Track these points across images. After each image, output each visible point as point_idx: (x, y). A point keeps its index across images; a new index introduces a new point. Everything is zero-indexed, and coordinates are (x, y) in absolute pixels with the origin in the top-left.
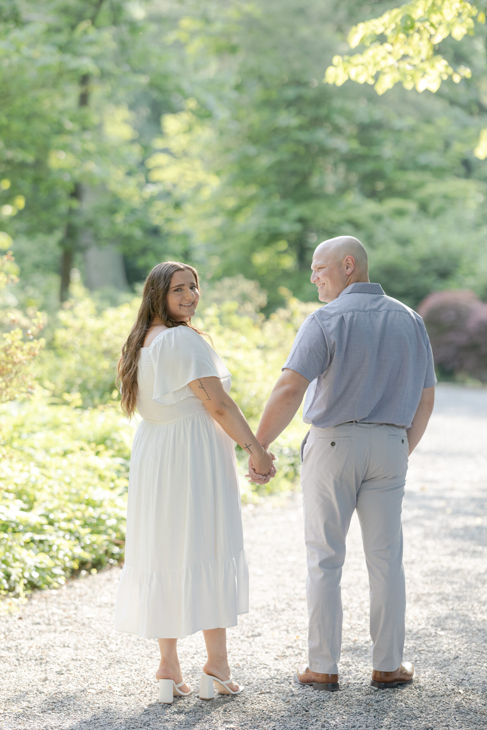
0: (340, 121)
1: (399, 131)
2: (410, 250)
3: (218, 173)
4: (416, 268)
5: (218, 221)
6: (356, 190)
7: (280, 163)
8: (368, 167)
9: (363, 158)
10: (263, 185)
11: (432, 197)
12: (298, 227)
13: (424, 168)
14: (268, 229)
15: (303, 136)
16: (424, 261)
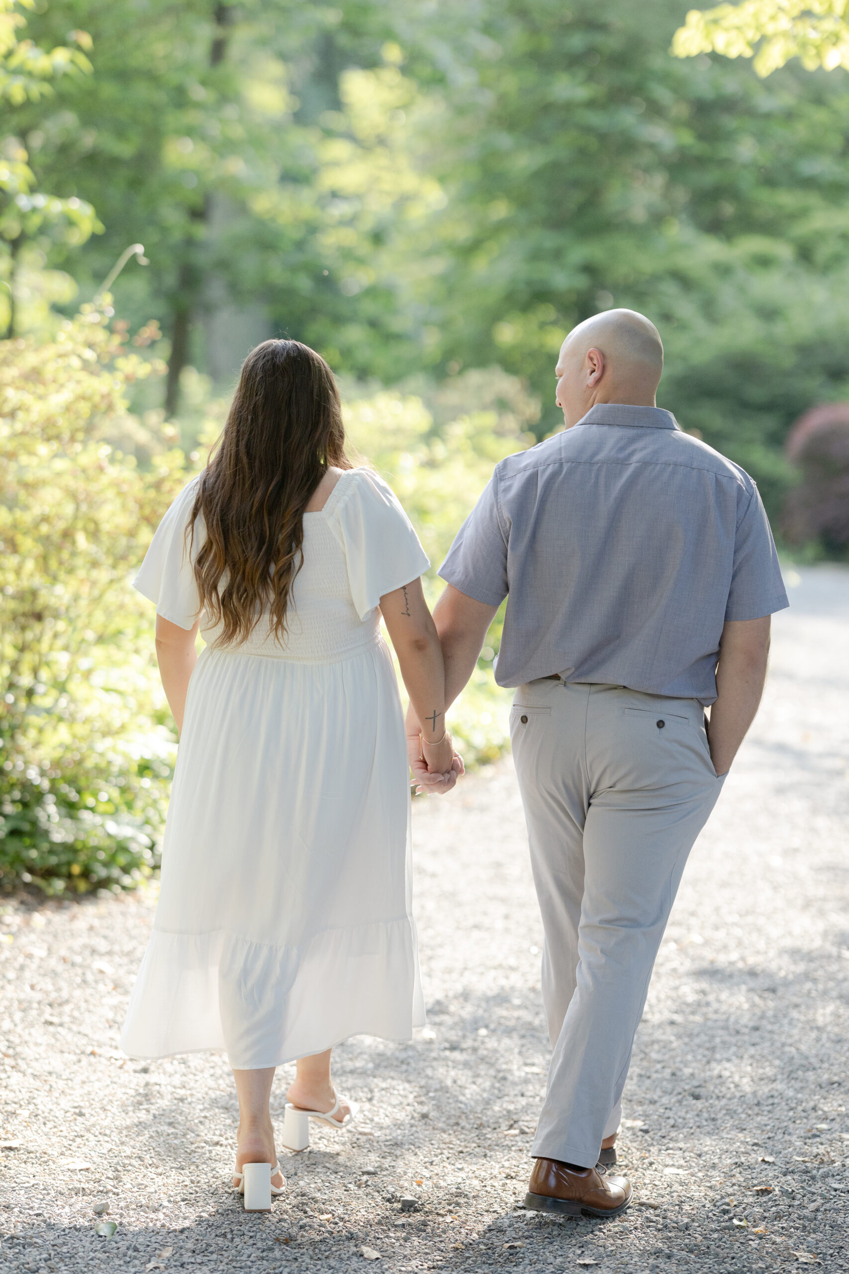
0: (662, 94)
1: (768, 116)
2: (779, 329)
3: (442, 180)
4: (788, 361)
5: (440, 265)
6: (684, 216)
7: (555, 166)
8: (709, 178)
9: (701, 162)
10: (522, 202)
11: (820, 236)
12: (581, 282)
13: (809, 183)
14: (529, 283)
15: (596, 119)
16: (804, 349)
